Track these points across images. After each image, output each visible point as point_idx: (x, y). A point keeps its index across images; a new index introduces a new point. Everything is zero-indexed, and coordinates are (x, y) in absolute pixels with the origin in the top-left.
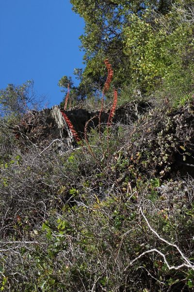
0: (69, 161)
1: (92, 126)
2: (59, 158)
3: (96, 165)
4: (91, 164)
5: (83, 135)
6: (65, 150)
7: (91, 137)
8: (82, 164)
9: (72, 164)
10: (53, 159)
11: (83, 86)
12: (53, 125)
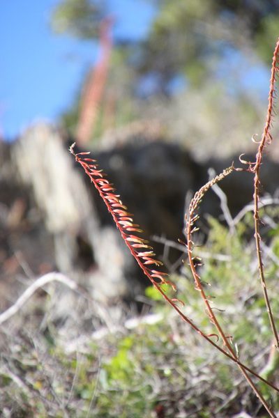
0: (109, 377)
1: (218, 213)
2: (66, 364)
3: (239, 398)
4: (214, 394)
5: (177, 255)
6: (88, 326)
7: (214, 263)
8: (172, 394)
9: (120, 392)
10: (32, 369)
11: (163, 32)
12: (25, 215)
